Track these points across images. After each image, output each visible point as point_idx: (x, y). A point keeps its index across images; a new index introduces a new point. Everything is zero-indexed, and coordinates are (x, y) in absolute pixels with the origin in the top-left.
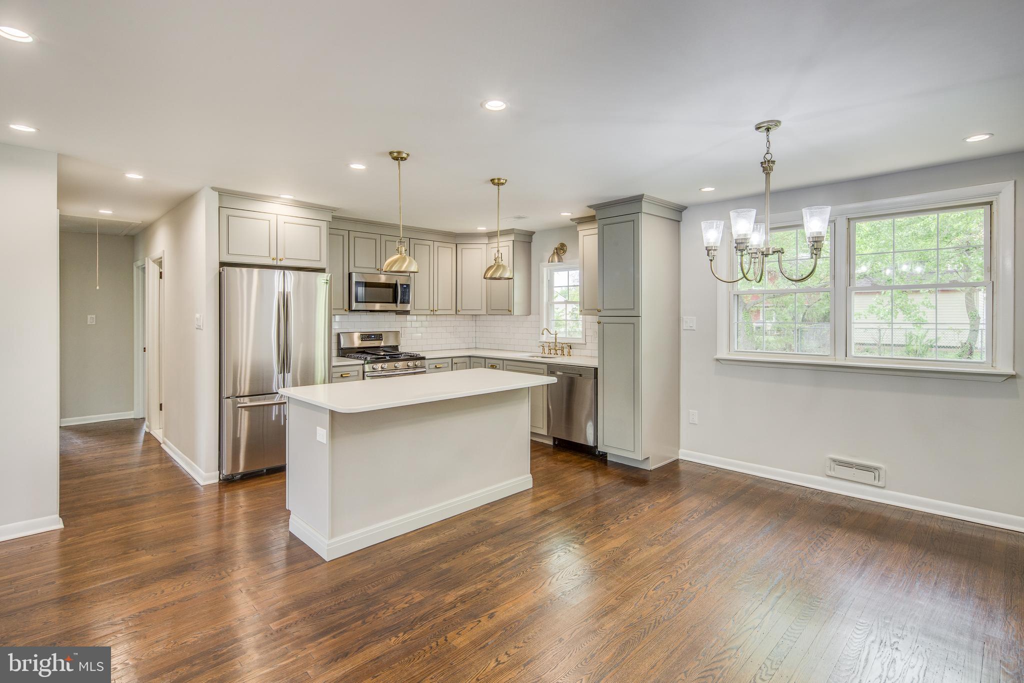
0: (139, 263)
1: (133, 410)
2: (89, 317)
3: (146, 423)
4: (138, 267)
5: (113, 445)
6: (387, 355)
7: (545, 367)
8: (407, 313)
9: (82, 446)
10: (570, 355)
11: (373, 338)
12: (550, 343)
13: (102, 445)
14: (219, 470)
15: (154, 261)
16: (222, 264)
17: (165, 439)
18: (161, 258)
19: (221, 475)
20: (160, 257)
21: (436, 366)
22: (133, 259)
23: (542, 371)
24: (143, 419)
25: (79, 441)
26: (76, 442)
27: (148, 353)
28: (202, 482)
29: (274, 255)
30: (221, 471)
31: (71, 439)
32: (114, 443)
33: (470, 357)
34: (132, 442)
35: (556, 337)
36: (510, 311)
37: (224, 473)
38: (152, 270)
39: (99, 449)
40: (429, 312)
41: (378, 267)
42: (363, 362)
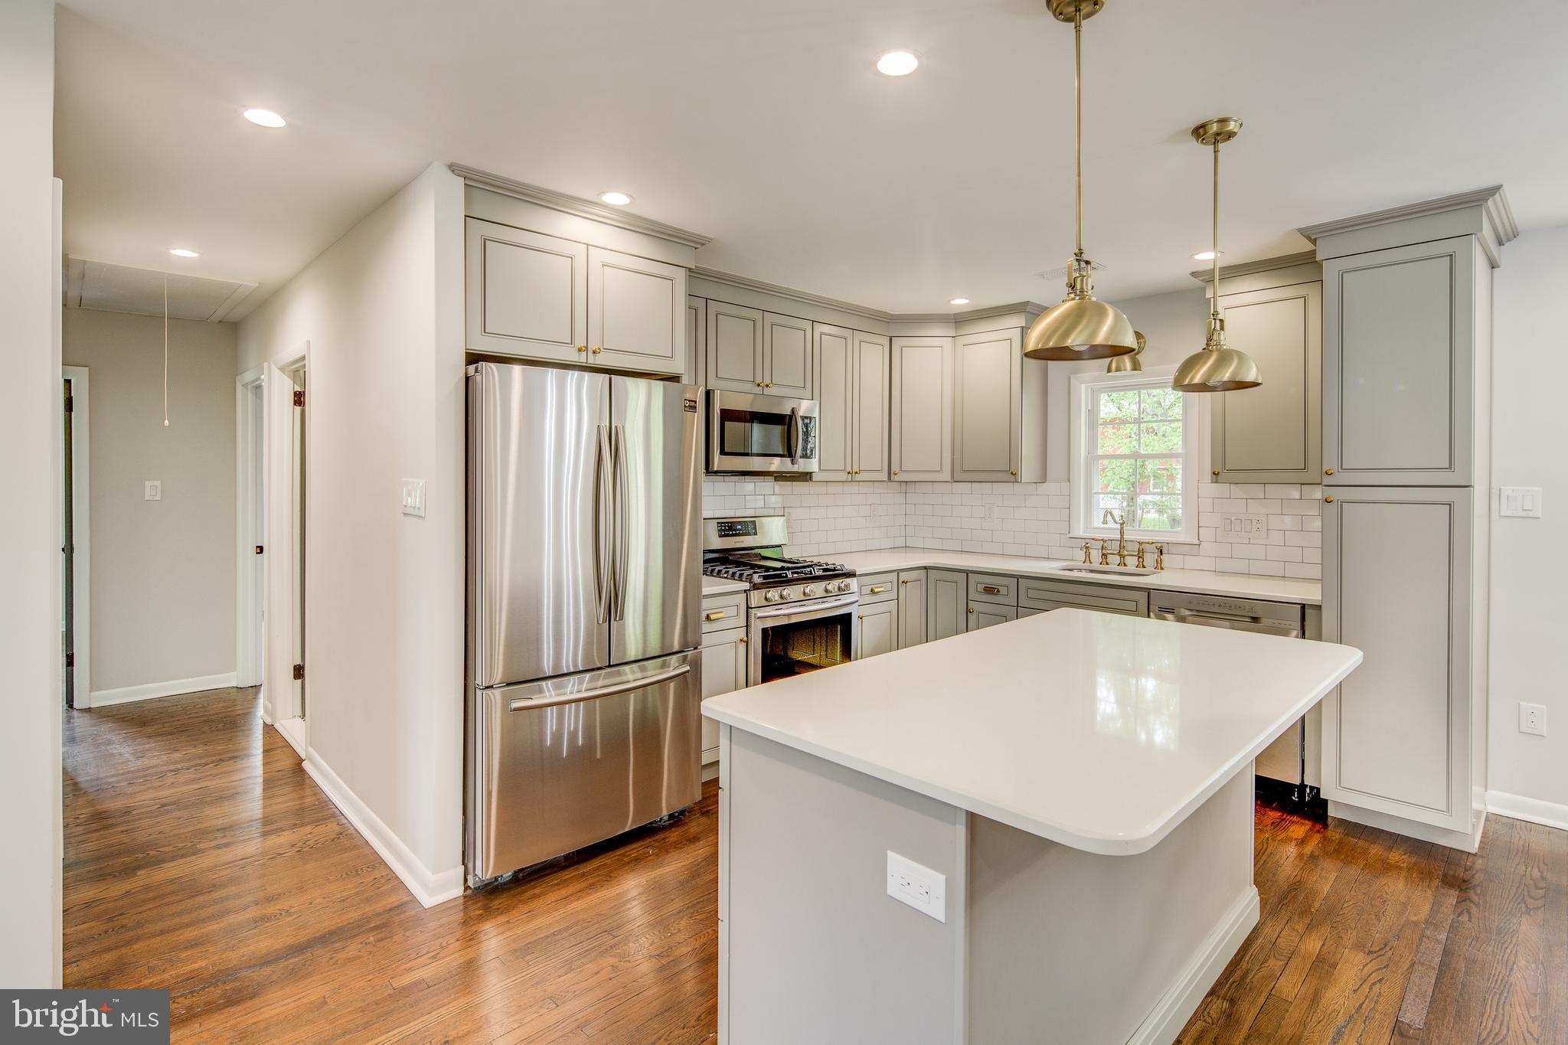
0: (248, 376)
1: (235, 669)
2: (148, 484)
3: (262, 700)
4: (245, 385)
5: (198, 762)
6: (788, 569)
7: (1142, 597)
8: (806, 477)
9: (135, 764)
10: (1162, 569)
11: (740, 530)
12: (1105, 541)
13: (176, 762)
14: (463, 864)
15: (282, 369)
16: (473, 358)
17: (311, 750)
18: (303, 358)
19: (470, 878)
20: (300, 355)
21: (872, 590)
22: (233, 367)
23: (1132, 606)
24: (256, 688)
25: (127, 749)
26: (121, 754)
27: (269, 556)
28: (428, 900)
29: (580, 342)
30: (470, 865)
31: (109, 742)
32: (201, 758)
33: (925, 568)
34: (235, 755)
35: (1122, 528)
36: (1012, 475)
37: (479, 872)
38: (279, 389)
39: (169, 774)
40: (843, 476)
41: (759, 380)
42: (746, 586)
